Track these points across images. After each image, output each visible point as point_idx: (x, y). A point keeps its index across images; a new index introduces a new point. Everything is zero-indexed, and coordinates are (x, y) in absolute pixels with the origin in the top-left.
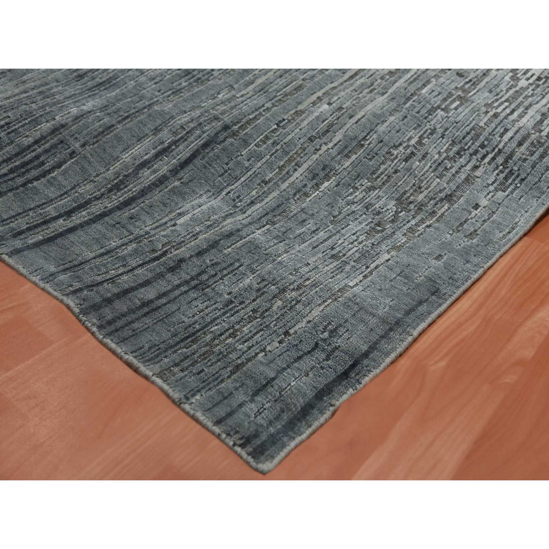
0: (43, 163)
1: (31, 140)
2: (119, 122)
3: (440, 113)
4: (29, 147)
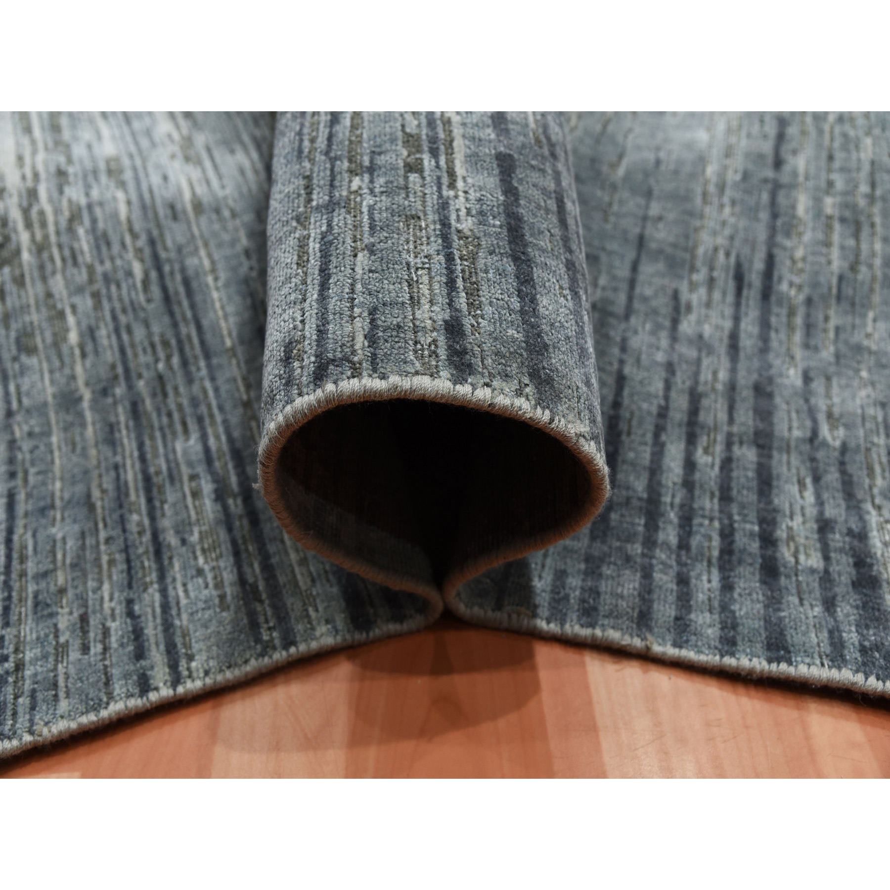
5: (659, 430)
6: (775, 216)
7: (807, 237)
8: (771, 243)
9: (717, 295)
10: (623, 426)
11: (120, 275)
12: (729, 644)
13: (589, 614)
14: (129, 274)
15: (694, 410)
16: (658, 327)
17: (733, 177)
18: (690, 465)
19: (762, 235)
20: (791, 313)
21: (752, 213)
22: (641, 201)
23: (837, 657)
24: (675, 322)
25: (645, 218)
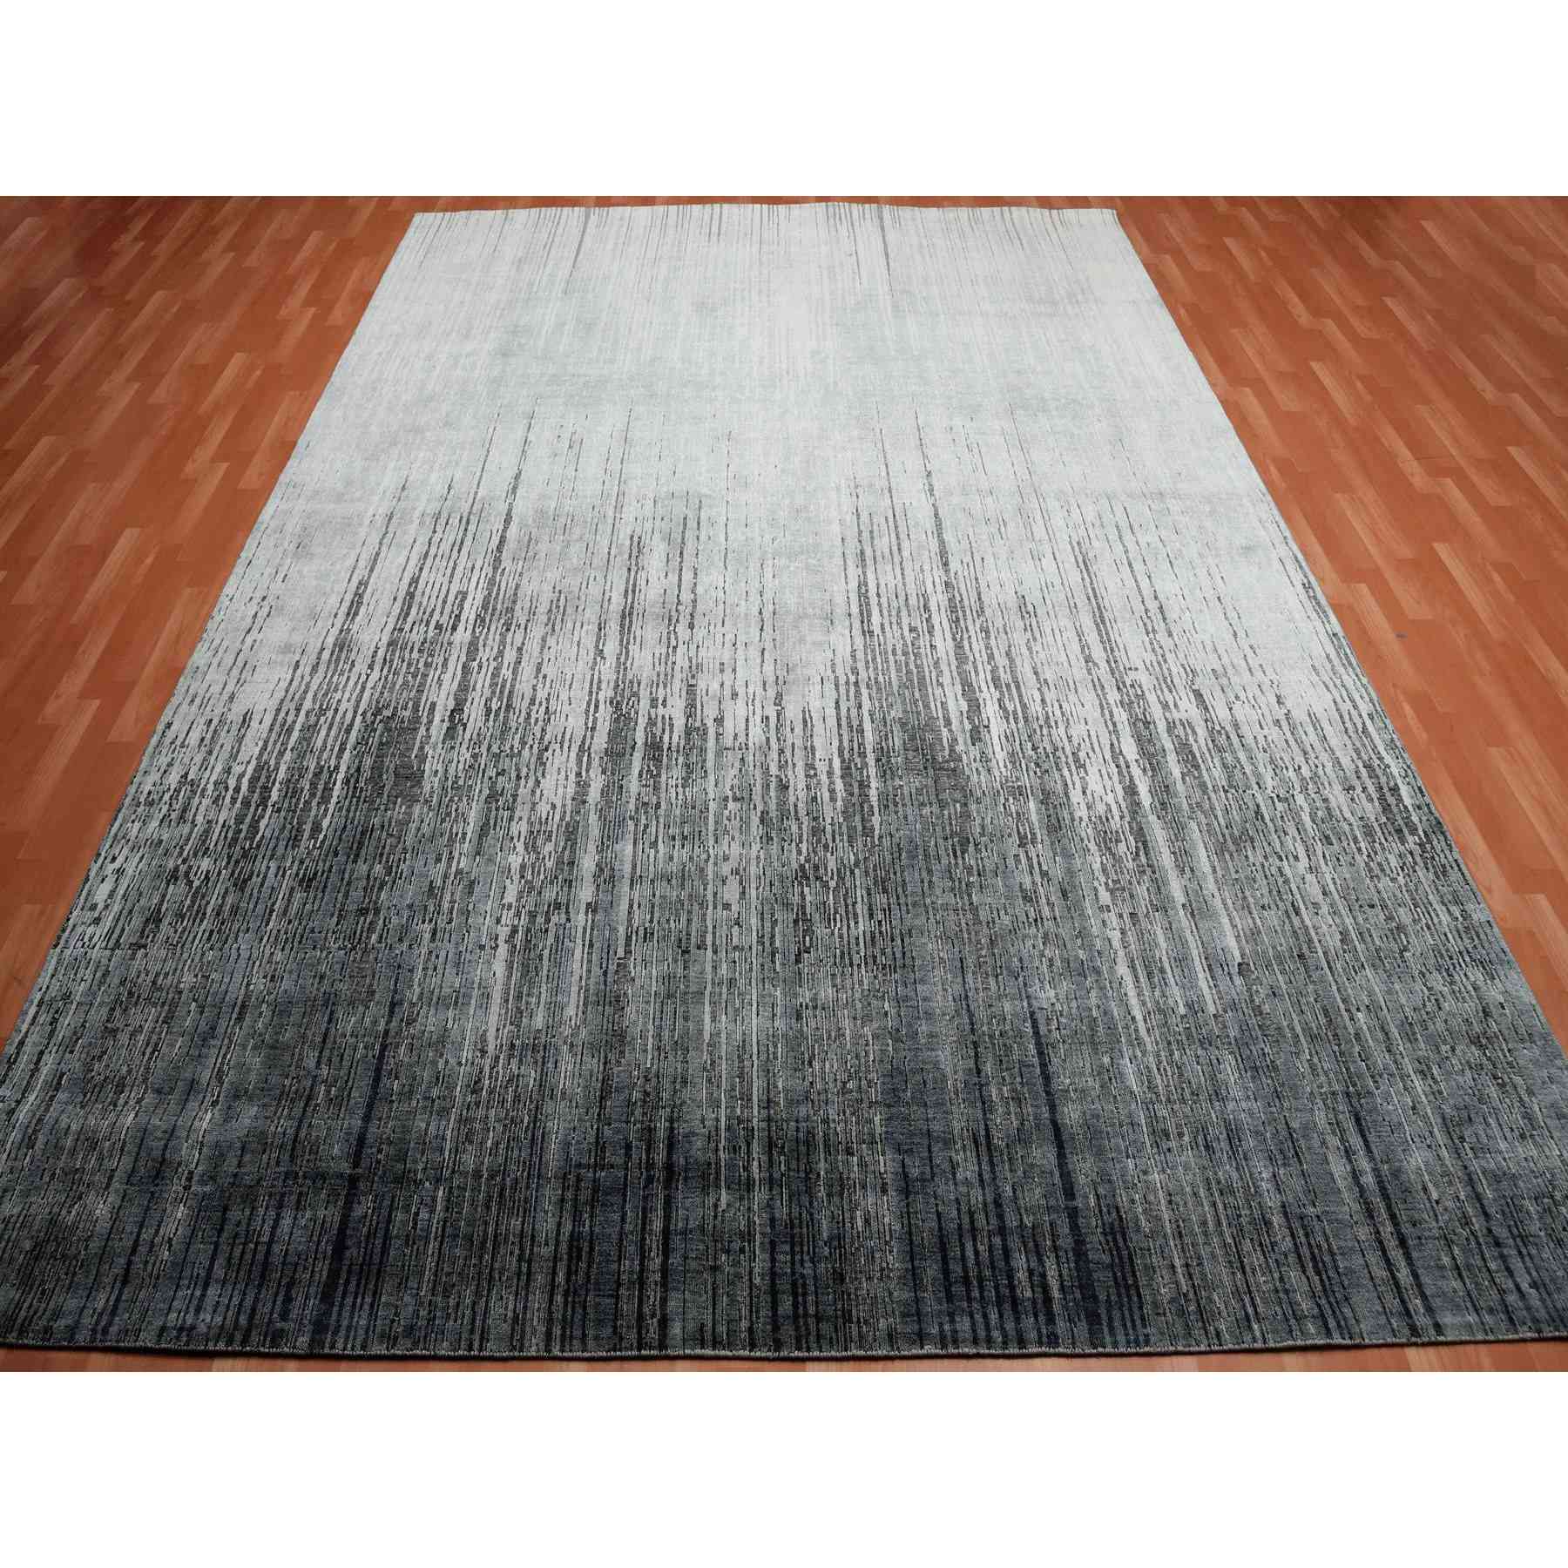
0: (1319, 1246)
1: (1288, 1239)
2: (1301, 1164)
3: (1406, 954)
4: (1295, 1244)
5: (961, 1236)
6: (984, 1103)
7: (1000, 1110)
8: (986, 1120)
9: (968, 1153)
10: (945, 1240)
11: (518, 1120)
12: (1005, 1344)
13: (955, 1342)
14: (522, 1121)
15: (972, 1222)
16: (947, 1180)
17: (960, 1086)
18: (977, 1253)
19: (981, 1116)
20: (1002, 1155)
21: (973, 1104)
22: (922, 1110)
23: (1040, 1344)
24: (954, 1174)
25: (927, 1120)
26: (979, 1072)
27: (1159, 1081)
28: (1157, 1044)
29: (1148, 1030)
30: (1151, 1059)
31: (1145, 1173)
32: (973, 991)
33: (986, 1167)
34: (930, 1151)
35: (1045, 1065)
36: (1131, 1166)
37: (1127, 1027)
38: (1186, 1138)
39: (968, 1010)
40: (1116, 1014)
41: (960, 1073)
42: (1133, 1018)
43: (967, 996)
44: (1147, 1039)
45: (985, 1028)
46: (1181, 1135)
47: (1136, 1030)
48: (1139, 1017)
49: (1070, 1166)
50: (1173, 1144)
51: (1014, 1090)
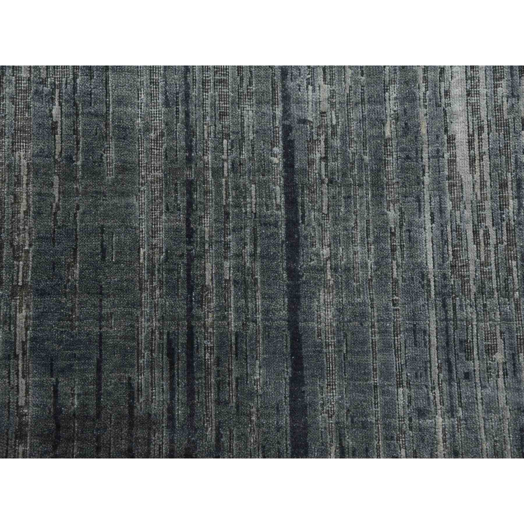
6: (190, 289)
7: (215, 301)
8: (190, 317)
9: (157, 372)
17: (159, 258)
19: (183, 311)
20: (207, 376)
21: (173, 291)
26: (190, 233)
27: (472, 255)
28: (483, 185)
29: (472, 161)
30: (467, 214)
31: (422, 413)
32: (199, 85)
33: (181, 396)
34: (99, 370)
35: (296, 224)
36: (401, 400)
37: (438, 155)
38: (499, 357)
39: (187, 125)
40: (424, 131)
41: (162, 235)
42: (451, 140)
43: (187, 96)
44: (467, 178)
45: (209, 158)
46: (490, 350)
47: (452, 161)
48: (461, 137)
49: (308, 399)
50: (476, 365)
51: (239, 268)
